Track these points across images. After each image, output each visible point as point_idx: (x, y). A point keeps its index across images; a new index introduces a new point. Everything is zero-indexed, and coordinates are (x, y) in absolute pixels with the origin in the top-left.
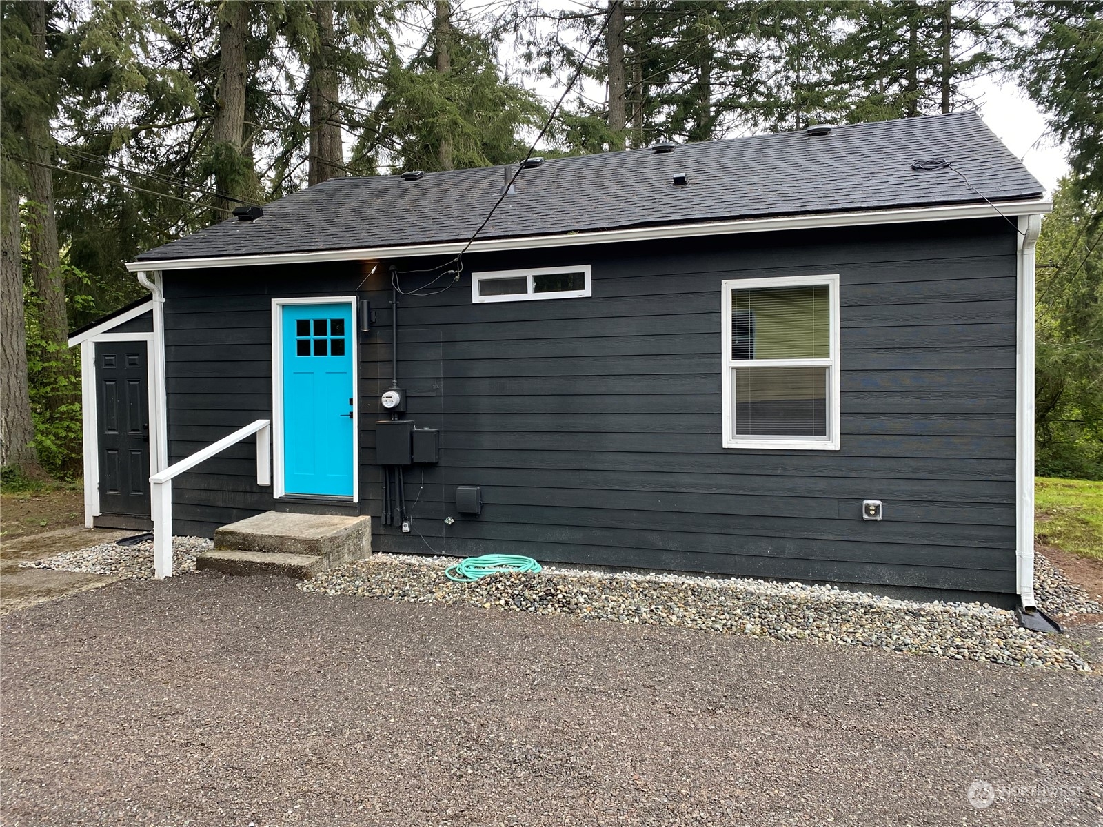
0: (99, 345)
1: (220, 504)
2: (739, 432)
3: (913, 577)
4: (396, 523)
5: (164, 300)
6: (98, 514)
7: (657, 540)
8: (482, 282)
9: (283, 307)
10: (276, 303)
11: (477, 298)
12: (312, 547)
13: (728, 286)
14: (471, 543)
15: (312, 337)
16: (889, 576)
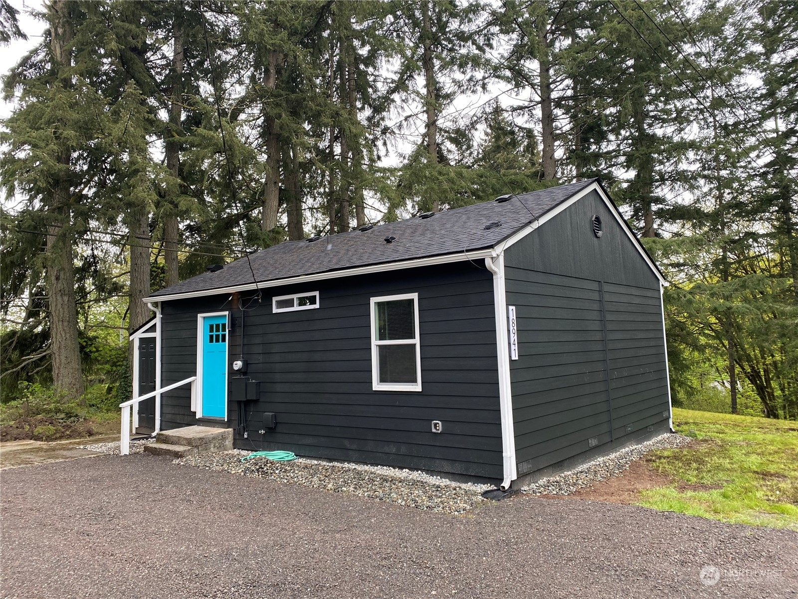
0: (140, 339)
1: (178, 421)
2: (381, 382)
3: (458, 468)
4: (242, 433)
5: (161, 316)
6: (137, 426)
7: (347, 443)
8: (277, 302)
9: (204, 318)
10: (199, 315)
11: (275, 311)
12: (189, 442)
13: (374, 300)
14: (272, 444)
15: (214, 333)
16: (447, 467)
